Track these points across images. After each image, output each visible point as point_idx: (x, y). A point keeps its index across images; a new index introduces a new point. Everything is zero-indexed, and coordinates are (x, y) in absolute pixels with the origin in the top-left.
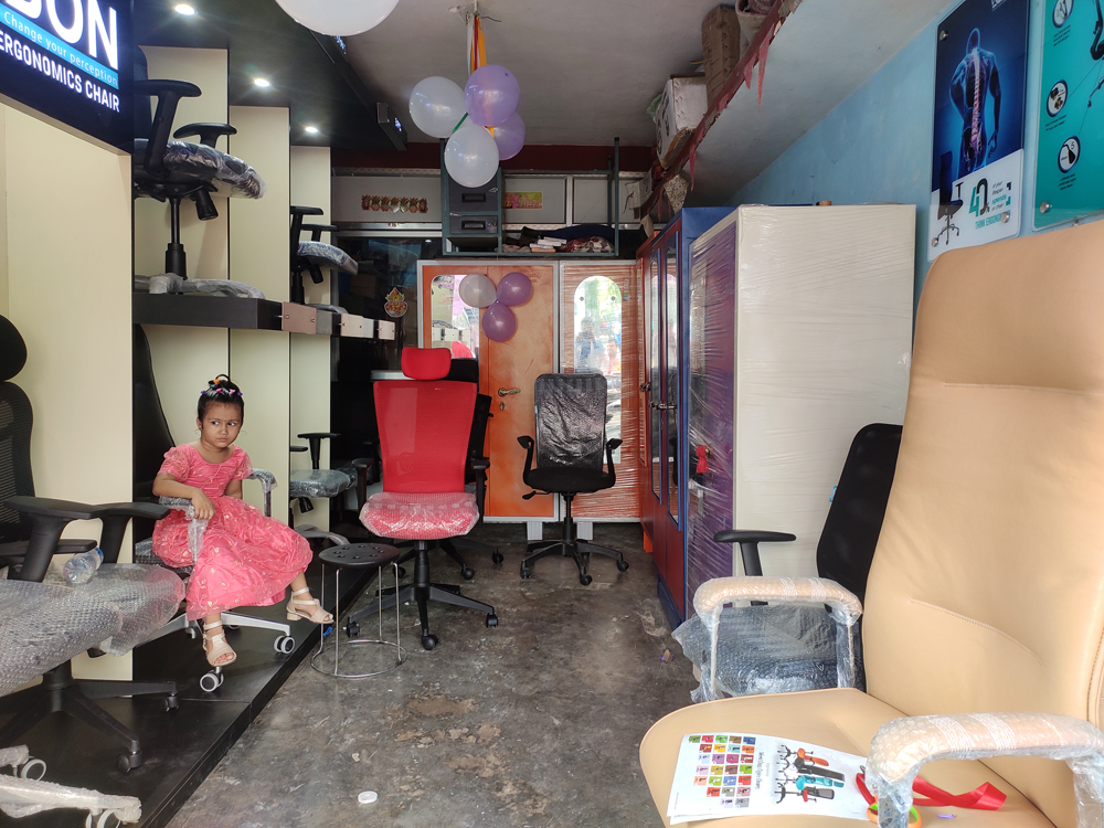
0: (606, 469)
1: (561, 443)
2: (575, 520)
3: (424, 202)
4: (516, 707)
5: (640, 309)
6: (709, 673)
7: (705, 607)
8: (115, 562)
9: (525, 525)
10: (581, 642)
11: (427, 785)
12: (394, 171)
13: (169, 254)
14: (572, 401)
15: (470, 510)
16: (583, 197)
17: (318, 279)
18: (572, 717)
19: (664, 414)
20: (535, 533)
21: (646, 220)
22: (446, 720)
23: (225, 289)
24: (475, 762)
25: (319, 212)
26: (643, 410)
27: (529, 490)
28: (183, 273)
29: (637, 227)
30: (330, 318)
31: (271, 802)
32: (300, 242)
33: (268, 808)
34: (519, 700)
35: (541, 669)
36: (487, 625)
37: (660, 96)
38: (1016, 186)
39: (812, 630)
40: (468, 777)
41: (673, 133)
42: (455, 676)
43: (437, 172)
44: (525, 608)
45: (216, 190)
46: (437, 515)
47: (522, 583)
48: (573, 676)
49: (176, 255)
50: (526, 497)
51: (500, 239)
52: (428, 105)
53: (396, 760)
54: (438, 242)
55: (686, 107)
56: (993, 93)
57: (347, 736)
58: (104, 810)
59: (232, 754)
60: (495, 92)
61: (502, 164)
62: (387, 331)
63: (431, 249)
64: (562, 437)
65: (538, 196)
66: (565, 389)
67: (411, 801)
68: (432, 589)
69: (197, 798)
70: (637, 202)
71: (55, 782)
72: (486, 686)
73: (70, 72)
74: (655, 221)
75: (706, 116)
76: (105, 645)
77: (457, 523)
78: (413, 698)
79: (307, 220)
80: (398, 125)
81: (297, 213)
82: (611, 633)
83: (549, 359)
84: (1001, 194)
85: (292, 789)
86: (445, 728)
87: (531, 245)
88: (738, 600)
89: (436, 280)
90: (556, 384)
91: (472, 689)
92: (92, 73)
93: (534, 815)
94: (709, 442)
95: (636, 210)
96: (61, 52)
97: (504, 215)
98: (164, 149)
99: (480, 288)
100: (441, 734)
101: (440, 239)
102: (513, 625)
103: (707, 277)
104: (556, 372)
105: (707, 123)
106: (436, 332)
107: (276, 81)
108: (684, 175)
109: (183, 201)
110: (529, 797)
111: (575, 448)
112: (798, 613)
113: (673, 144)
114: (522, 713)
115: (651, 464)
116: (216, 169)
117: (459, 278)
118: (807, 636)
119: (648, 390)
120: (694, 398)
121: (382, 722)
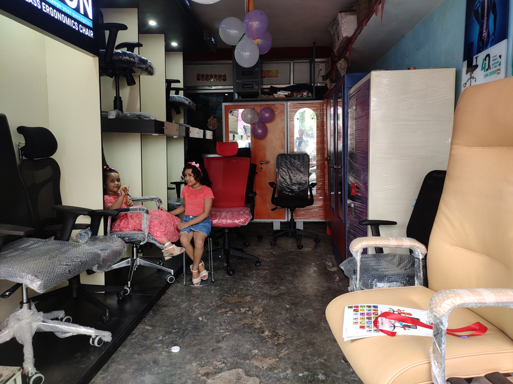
0: (309, 197)
1: (289, 185)
2: (295, 220)
3: (225, 76)
4: (270, 300)
5: (325, 123)
6: (357, 279)
7: (355, 250)
8: (97, 235)
9: (272, 223)
10: (298, 273)
11: (232, 330)
12: (211, 62)
13: (115, 101)
14: (293, 166)
15: (248, 214)
16: (298, 72)
17: (178, 112)
18: (295, 304)
19: (337, 171)
20: (277, 226)
21: (328, 81)
22: (238, 305)
23: (139, 117)
24: (252, 322)
25: (178, 81)
26: (326, 169)
27: (274, 206)
28: (121, 109)
29: (324, 85)
30: (184, 129)
31: (165, 336)
32: (170, 95)
33: (164, 339)
34: (270, 297)
35: (281, 285)
36: (256, 266)
37: (335, 22)
38: (504, 57)
39: (404, 263)
40: (249, 327)
41: (341, 38)
42: (242, 287)
43: (231, 62)
44: (273, 259)
45: (135, 72)
46: (233, 216)
47: (271, 248)
48: (295, 287)
49: (118, 102)
50: (273, 210)
51: (260, 92)
52: (228, 30)
53: (218, 320)
54: (231, 94)
55: (347, 26)
56: (493, 13)
57: (196, 310)
58: (97, 336)
59: (148, 317)
60: (257, 23)
61: (261, 57)
62: (209, 135)
63: (229, 98)
64: (289, 182)
65: (277, 72)
66: (290, 160)
67: (225, 337)
68: (231, 249)
69: (134, 334)
70: (323, 73)
71: (77, 324)
72: (256, 291)
73: (73, 21)
74: (332, 81)
75: (356, 30)
76: (95, 268)
77: (242, 220)
78: (224, 296)
79: (173, 85)
80: (213, 40)
81: (169, 82)
82: (312, 270)
83: (283, 147)
84: (496, 61)
85: (174, 331)
86: (238, 307)
87: (274, 95)
88: (370, 247)
89: (231, 112)
90: (286, 158)
91: (250, 292)
92: (82, 21)
93: (278, 343)
94: (357, 181)
95: (323, 77)
96: (69, 12)
97: (262, 81)
98: (112, 54)
99: (251, 115)
100: (237, 310)
101: (232, 93)
102: (267, 266)
103: (356, 105)
104: (286, 152)
105: (357, 33)
106: (231, 136)
107: (158, 22)
108: (346, 59)
109: (120, 78)
110: (276, 336)
111: (295, 188)
112: (397, 256)
113: (341, 44)
114: (272, 302)
115: (330, 195)
116: (135, 63)
117: (241, 111)
118: (401, 266)
119: (329, 161)
120: (350, 162)
121: (211, 305)
